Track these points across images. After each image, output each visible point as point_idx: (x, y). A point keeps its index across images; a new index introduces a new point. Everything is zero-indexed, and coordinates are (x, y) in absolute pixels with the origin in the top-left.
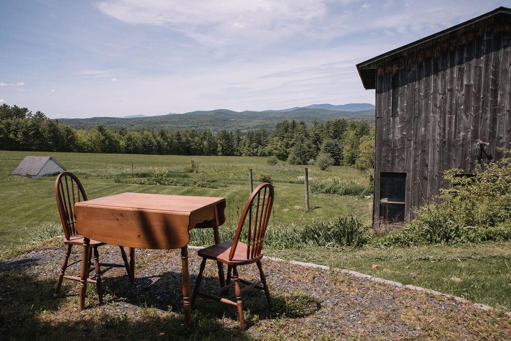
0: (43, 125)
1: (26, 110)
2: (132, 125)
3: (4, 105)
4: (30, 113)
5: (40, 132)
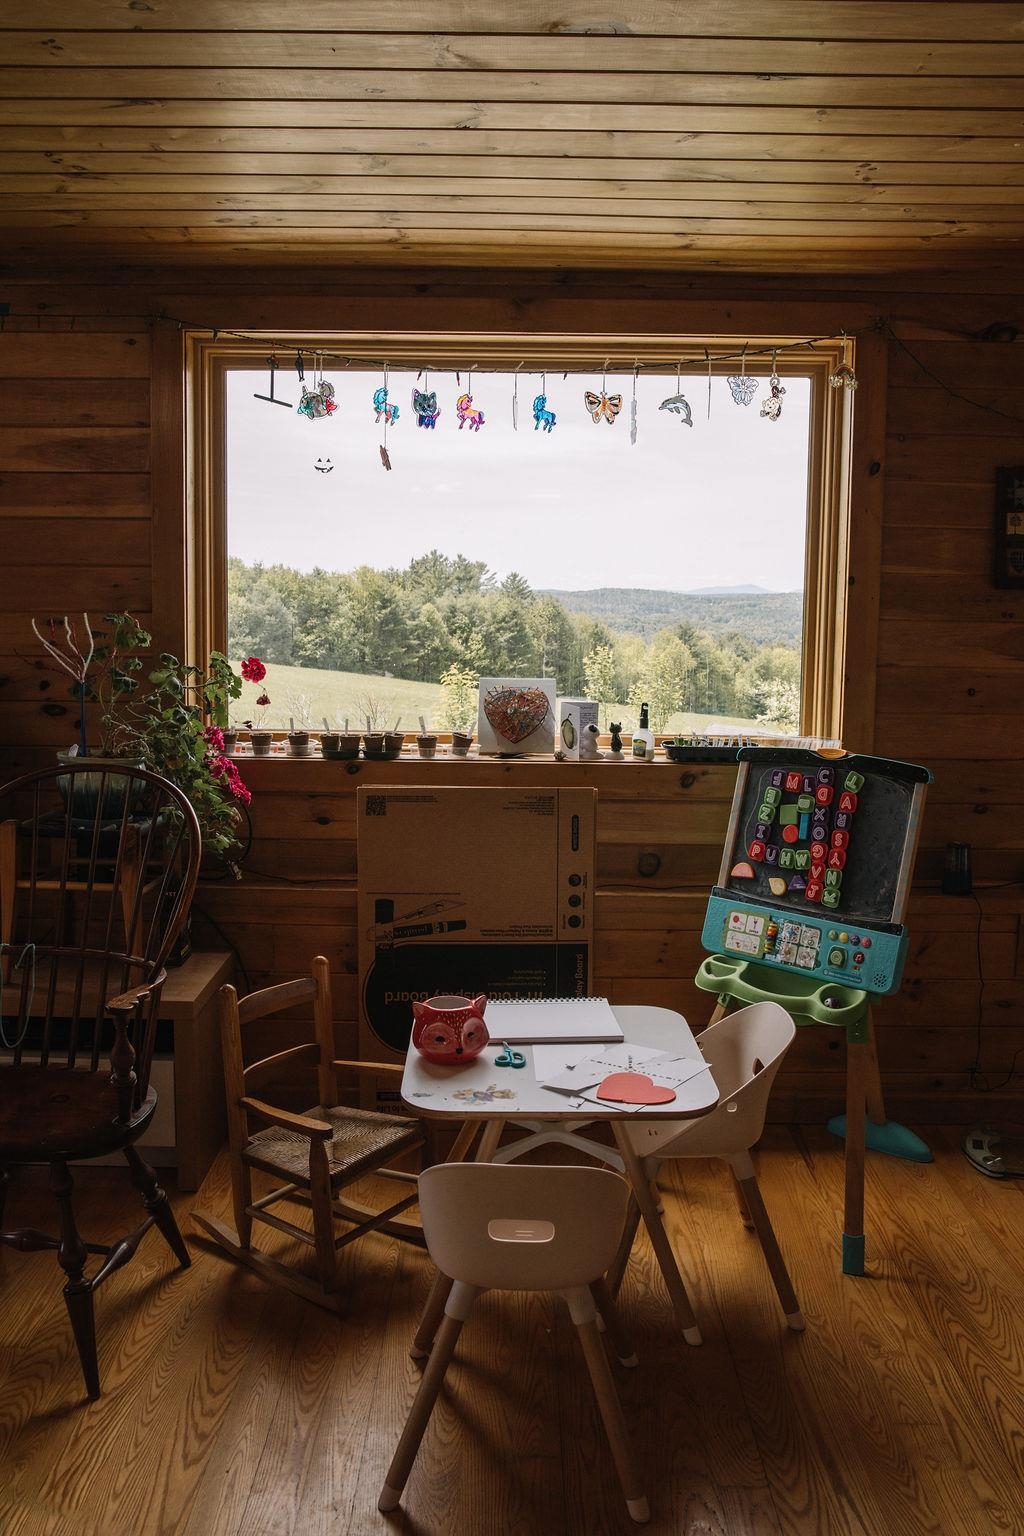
0: (534, 618)
1: (482, 567)
2: (719, 620)
3: (434, 553)
4: (492, 578)
5: (526, 635)
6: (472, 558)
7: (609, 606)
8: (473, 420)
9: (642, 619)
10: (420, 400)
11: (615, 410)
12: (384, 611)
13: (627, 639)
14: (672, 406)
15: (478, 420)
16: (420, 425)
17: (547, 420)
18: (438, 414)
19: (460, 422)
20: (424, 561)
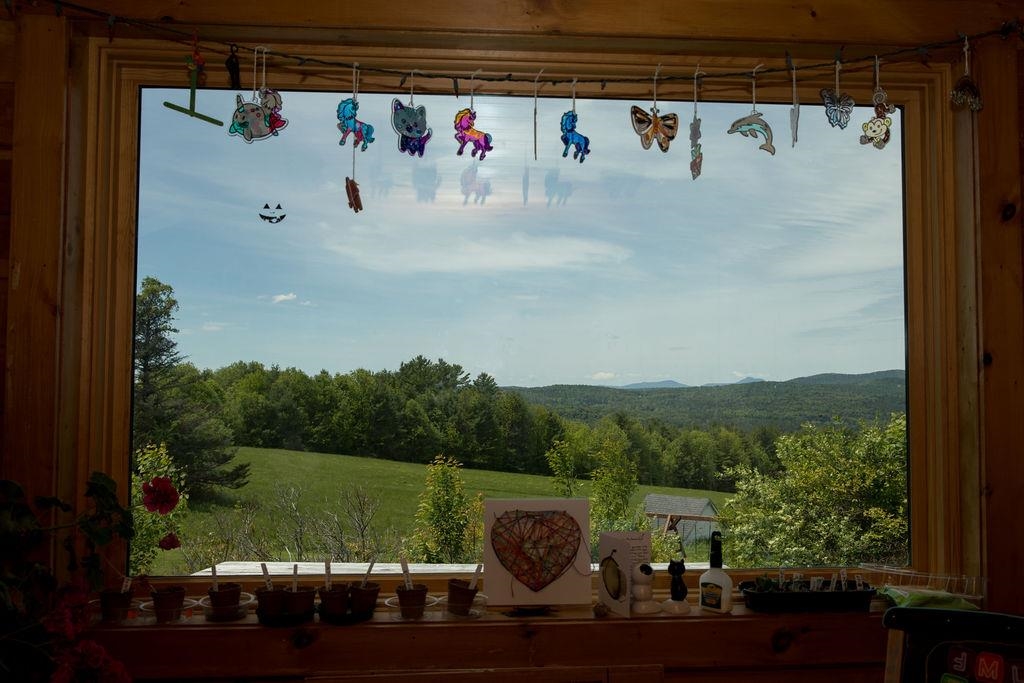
0: (500, 409)
1: (458, 369)
3: (420, 358)
4: (466, 377)
5: (493, 423)
6: (450, 362)
7: (559, 399)
8: (478, 145)
9: (586, 408)
10: (403, 114)
11: (670, 133)
12: (378, 405)
13: (576, 426)
14: (745, 128)
15: (483, 144)
16: (403, 149)
17: (578, 146)
18: (428, 136)
19: (458, 145)
20: (412, 364)
